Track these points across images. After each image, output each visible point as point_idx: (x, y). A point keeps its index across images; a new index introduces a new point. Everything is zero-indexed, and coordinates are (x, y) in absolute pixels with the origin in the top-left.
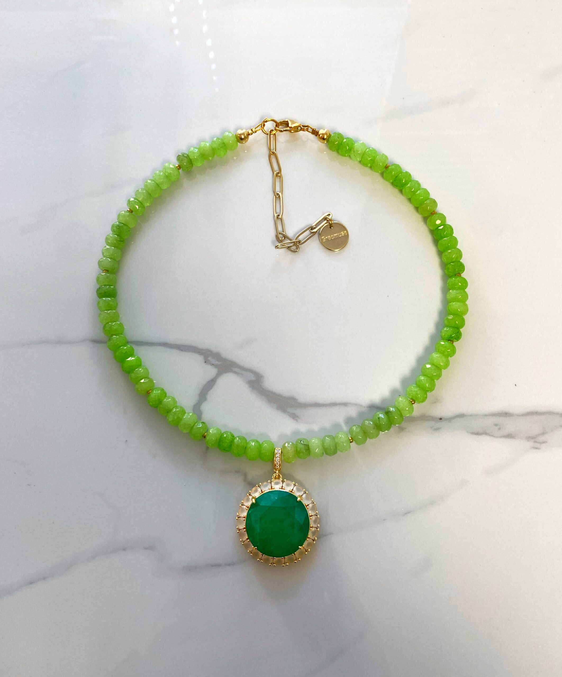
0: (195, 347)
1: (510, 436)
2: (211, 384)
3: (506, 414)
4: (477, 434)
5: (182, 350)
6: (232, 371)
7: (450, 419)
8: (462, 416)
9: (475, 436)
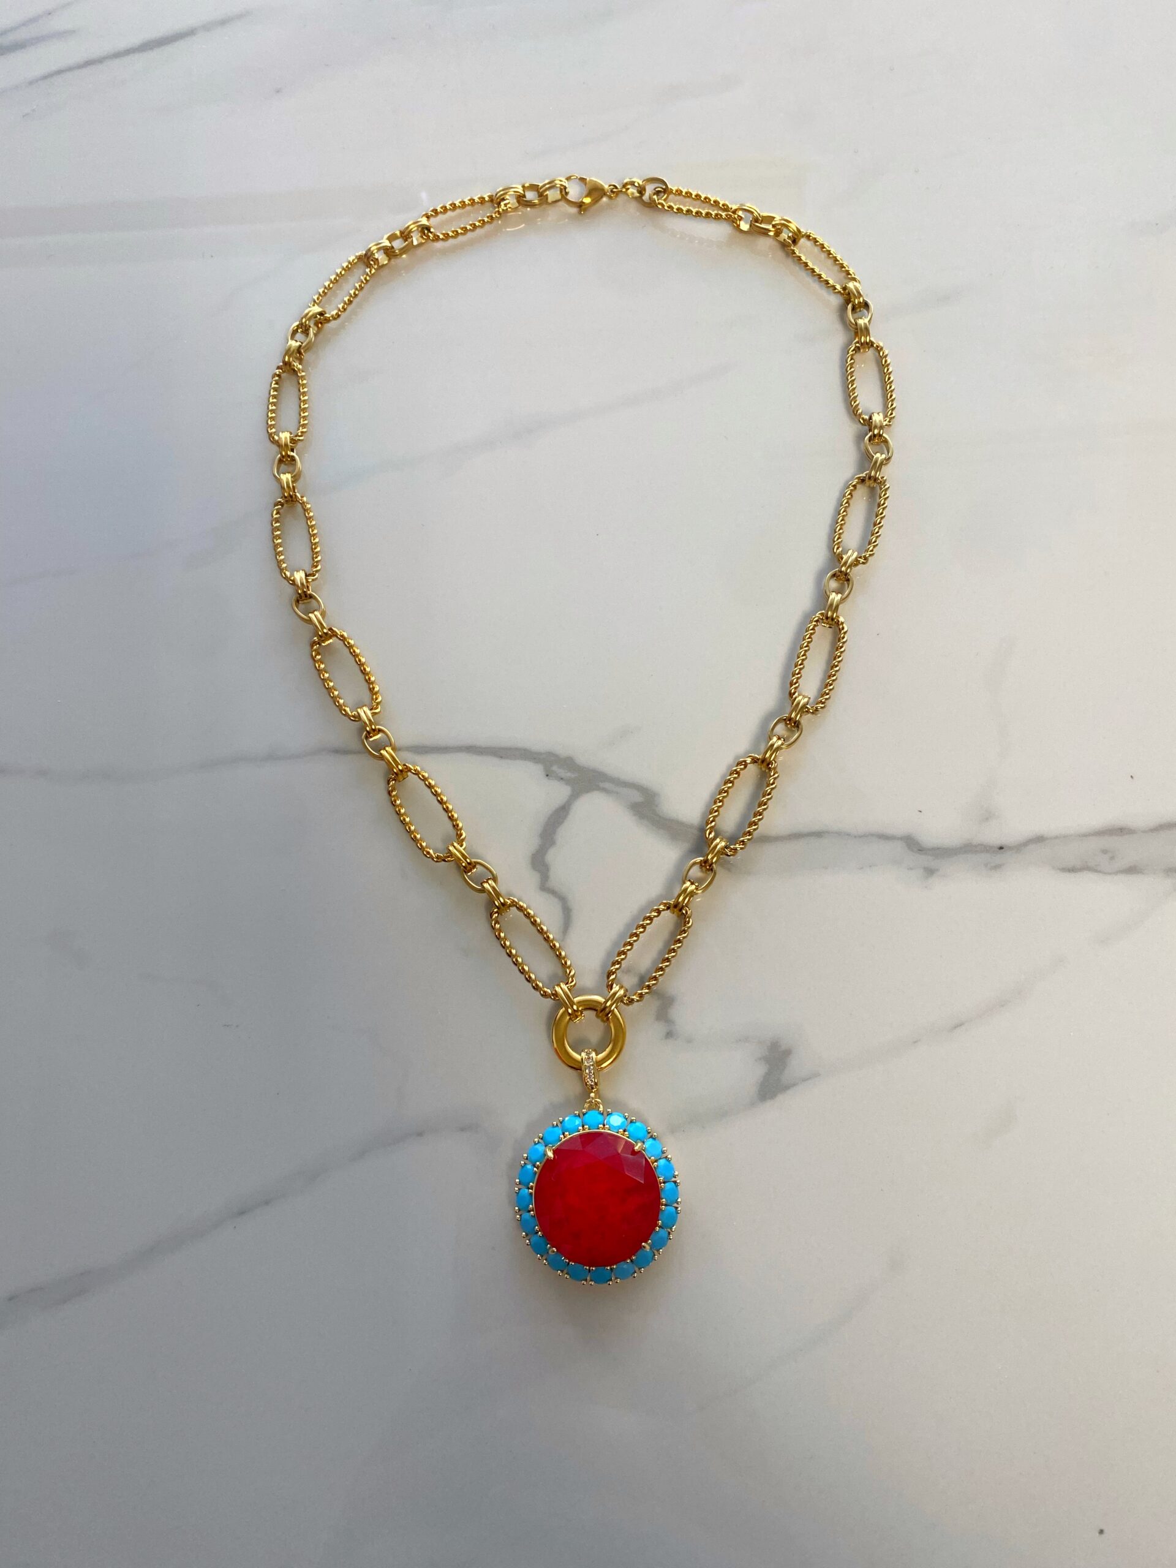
0: (525, 750)
1: (1132, 870)
2: (559, 815)
3: (1121, 831)
4: (1072, 870)
5: (501, 757)
6: (599, 789)
7: (1020, 847)
8: (1040, 839)
9: (1067, 874)
